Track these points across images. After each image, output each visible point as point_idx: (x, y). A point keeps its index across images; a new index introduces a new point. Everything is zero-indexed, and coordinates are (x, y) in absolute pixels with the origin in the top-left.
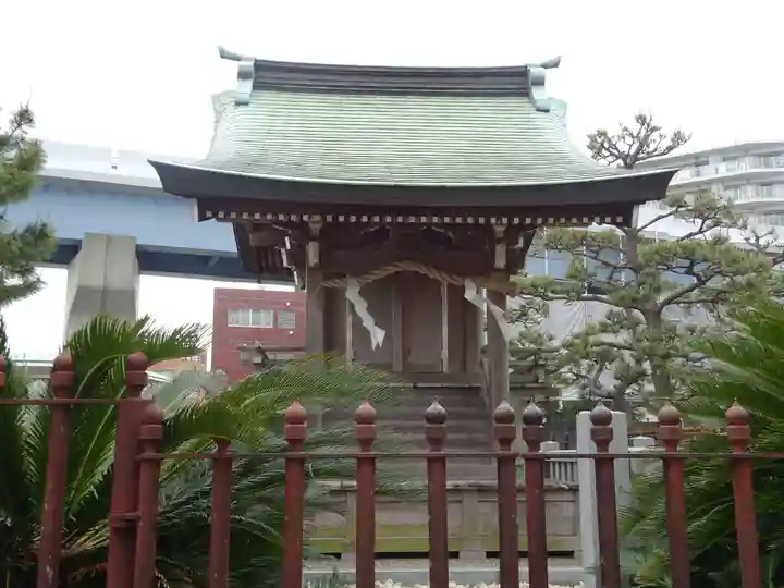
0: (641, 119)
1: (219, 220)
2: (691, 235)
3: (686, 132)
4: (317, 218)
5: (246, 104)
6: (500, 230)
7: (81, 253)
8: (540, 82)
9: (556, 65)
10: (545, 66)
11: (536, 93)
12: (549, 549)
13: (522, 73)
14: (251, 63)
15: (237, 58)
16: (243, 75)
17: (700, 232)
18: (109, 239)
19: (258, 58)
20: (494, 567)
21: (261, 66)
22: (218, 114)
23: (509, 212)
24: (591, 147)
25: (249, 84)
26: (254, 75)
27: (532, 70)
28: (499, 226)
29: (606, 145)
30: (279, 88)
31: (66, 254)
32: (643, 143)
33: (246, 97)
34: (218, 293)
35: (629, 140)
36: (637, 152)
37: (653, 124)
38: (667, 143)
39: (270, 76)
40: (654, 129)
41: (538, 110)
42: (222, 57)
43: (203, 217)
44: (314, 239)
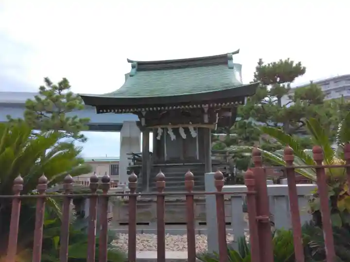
4: (143, 110)
5: (133, 76)
7: (123, 128)
8: (231, 59)
9: (237, 52)
10: (233, 53)
11: (229, 62)
13: (225, 56)
14: (136, 63)
15: (132, 62)
16: (133, 67)
21: (139, 63)
25: (134, 70)
27: (229, 55)
28: (206, 107)
41: (230, 68)
42: (128, 62)
43: (98, 112)
44: (143, 117)
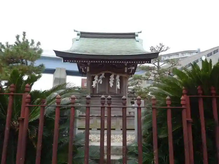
0: (160, 44)
1: (70, 62)
2: (170, 67)
3: (169, 47)
5: (78, 40)
6: (126, 65)
7: (56, 71)
8: (137, 36)
9: (141, 32)
10: (139, 33)
11: (136, 38)
12: (127, 128)
13: (134, 34)
14: (80, 32)
15: (77, 31)
16: (78, 35)
17: (172, 66)
18: (61, 69)
19: (82, 31)
20: (121, 132)
21: (82, 33)
22: (73, 42)
23: (128, 60)
24: (150, 50)
25: (79, 37)
26: (80, 34)
27: (136, 33)
28: (126, 63)
29: (153, 49)
30: (85, 37)
31: (52, 71)
32: (161, 49)
33: (78, 39)
34: (82, 79)
35: (158, 48)
36: (160, 50)
37: (163, 45)
38: (165, 49)
39: (83, 35)
40: (163, 46)
41: (137, 41)
42: (75, 31)
43: (64, 61)
44: (88, 66)
